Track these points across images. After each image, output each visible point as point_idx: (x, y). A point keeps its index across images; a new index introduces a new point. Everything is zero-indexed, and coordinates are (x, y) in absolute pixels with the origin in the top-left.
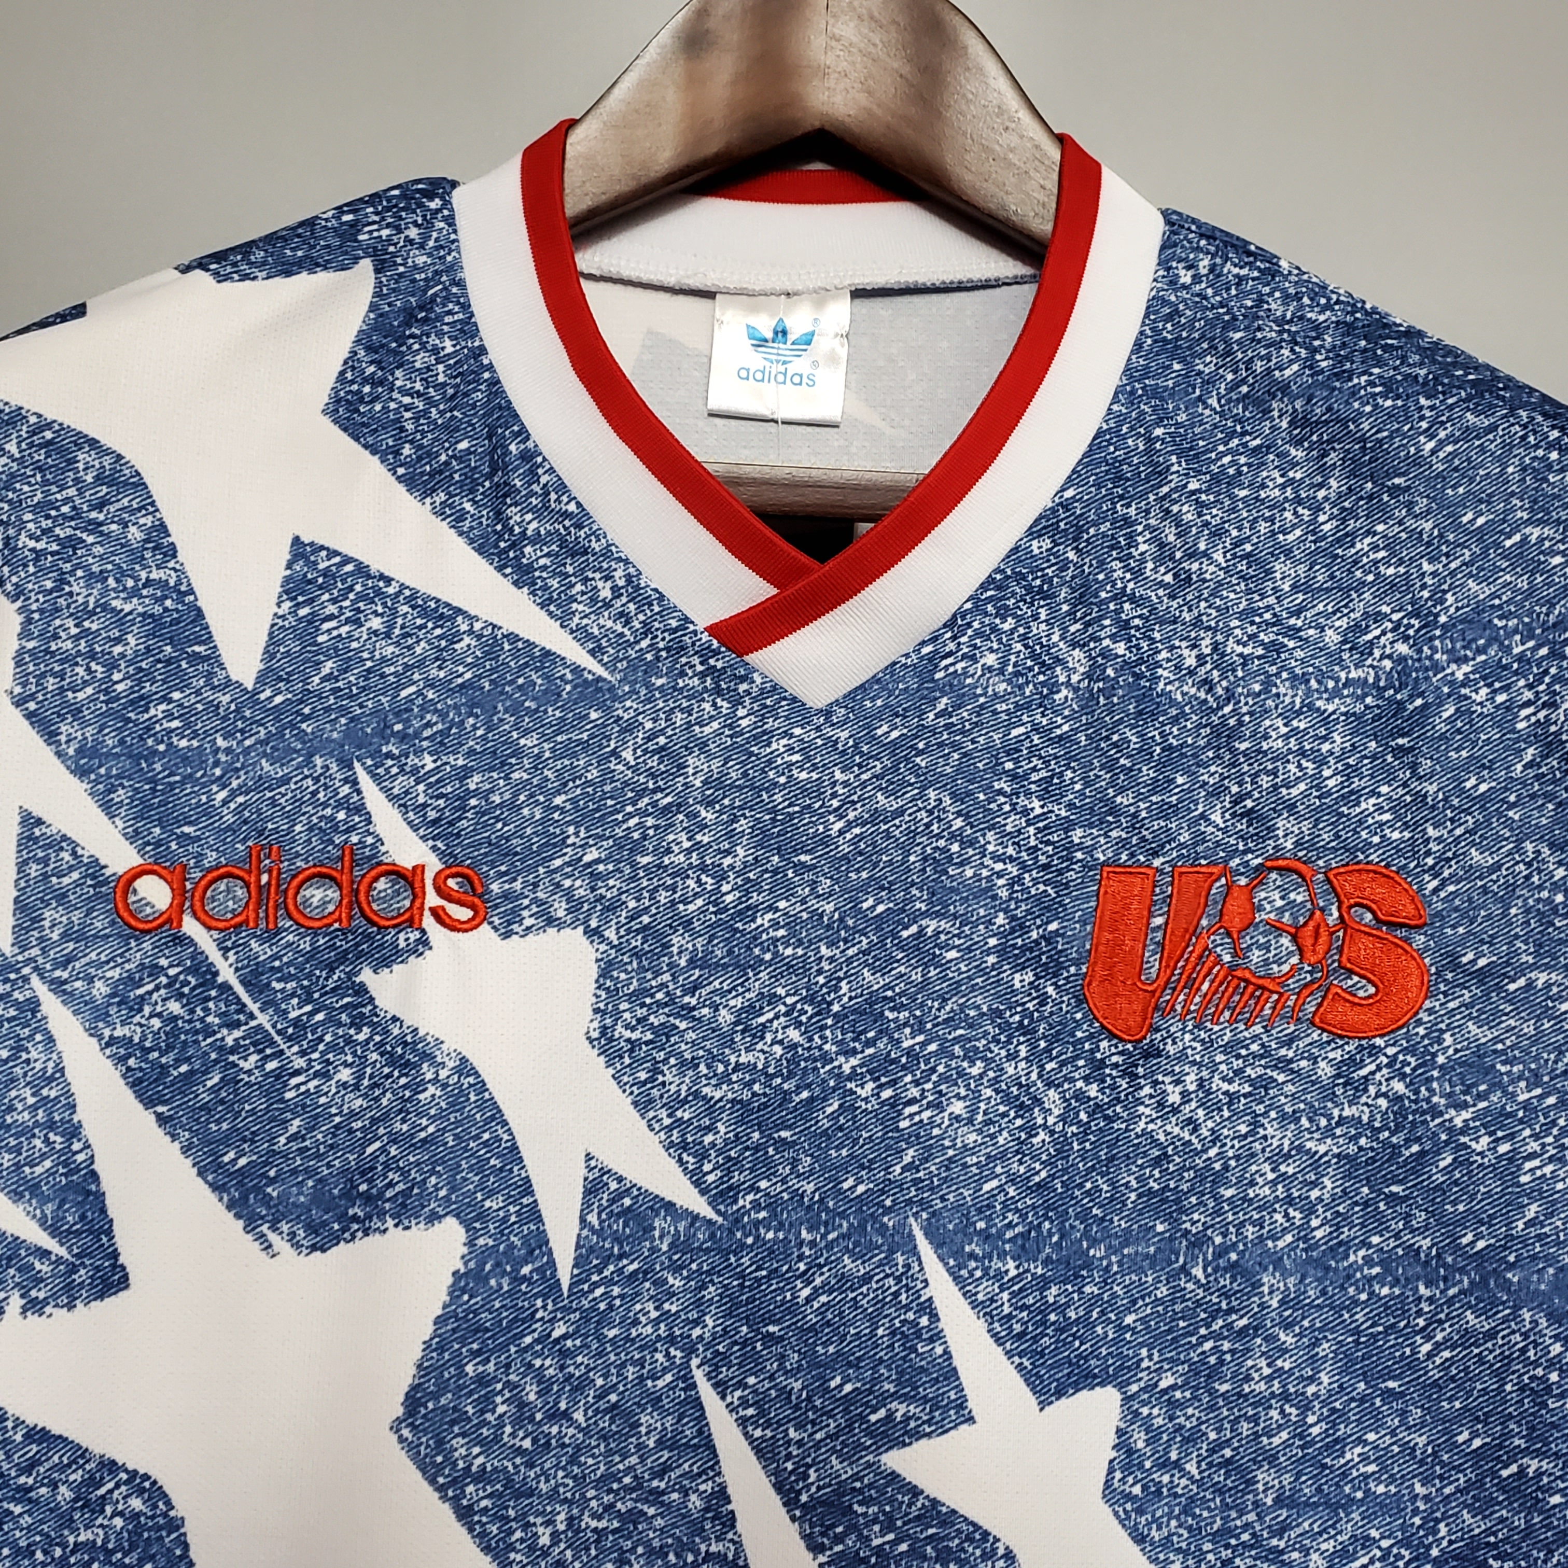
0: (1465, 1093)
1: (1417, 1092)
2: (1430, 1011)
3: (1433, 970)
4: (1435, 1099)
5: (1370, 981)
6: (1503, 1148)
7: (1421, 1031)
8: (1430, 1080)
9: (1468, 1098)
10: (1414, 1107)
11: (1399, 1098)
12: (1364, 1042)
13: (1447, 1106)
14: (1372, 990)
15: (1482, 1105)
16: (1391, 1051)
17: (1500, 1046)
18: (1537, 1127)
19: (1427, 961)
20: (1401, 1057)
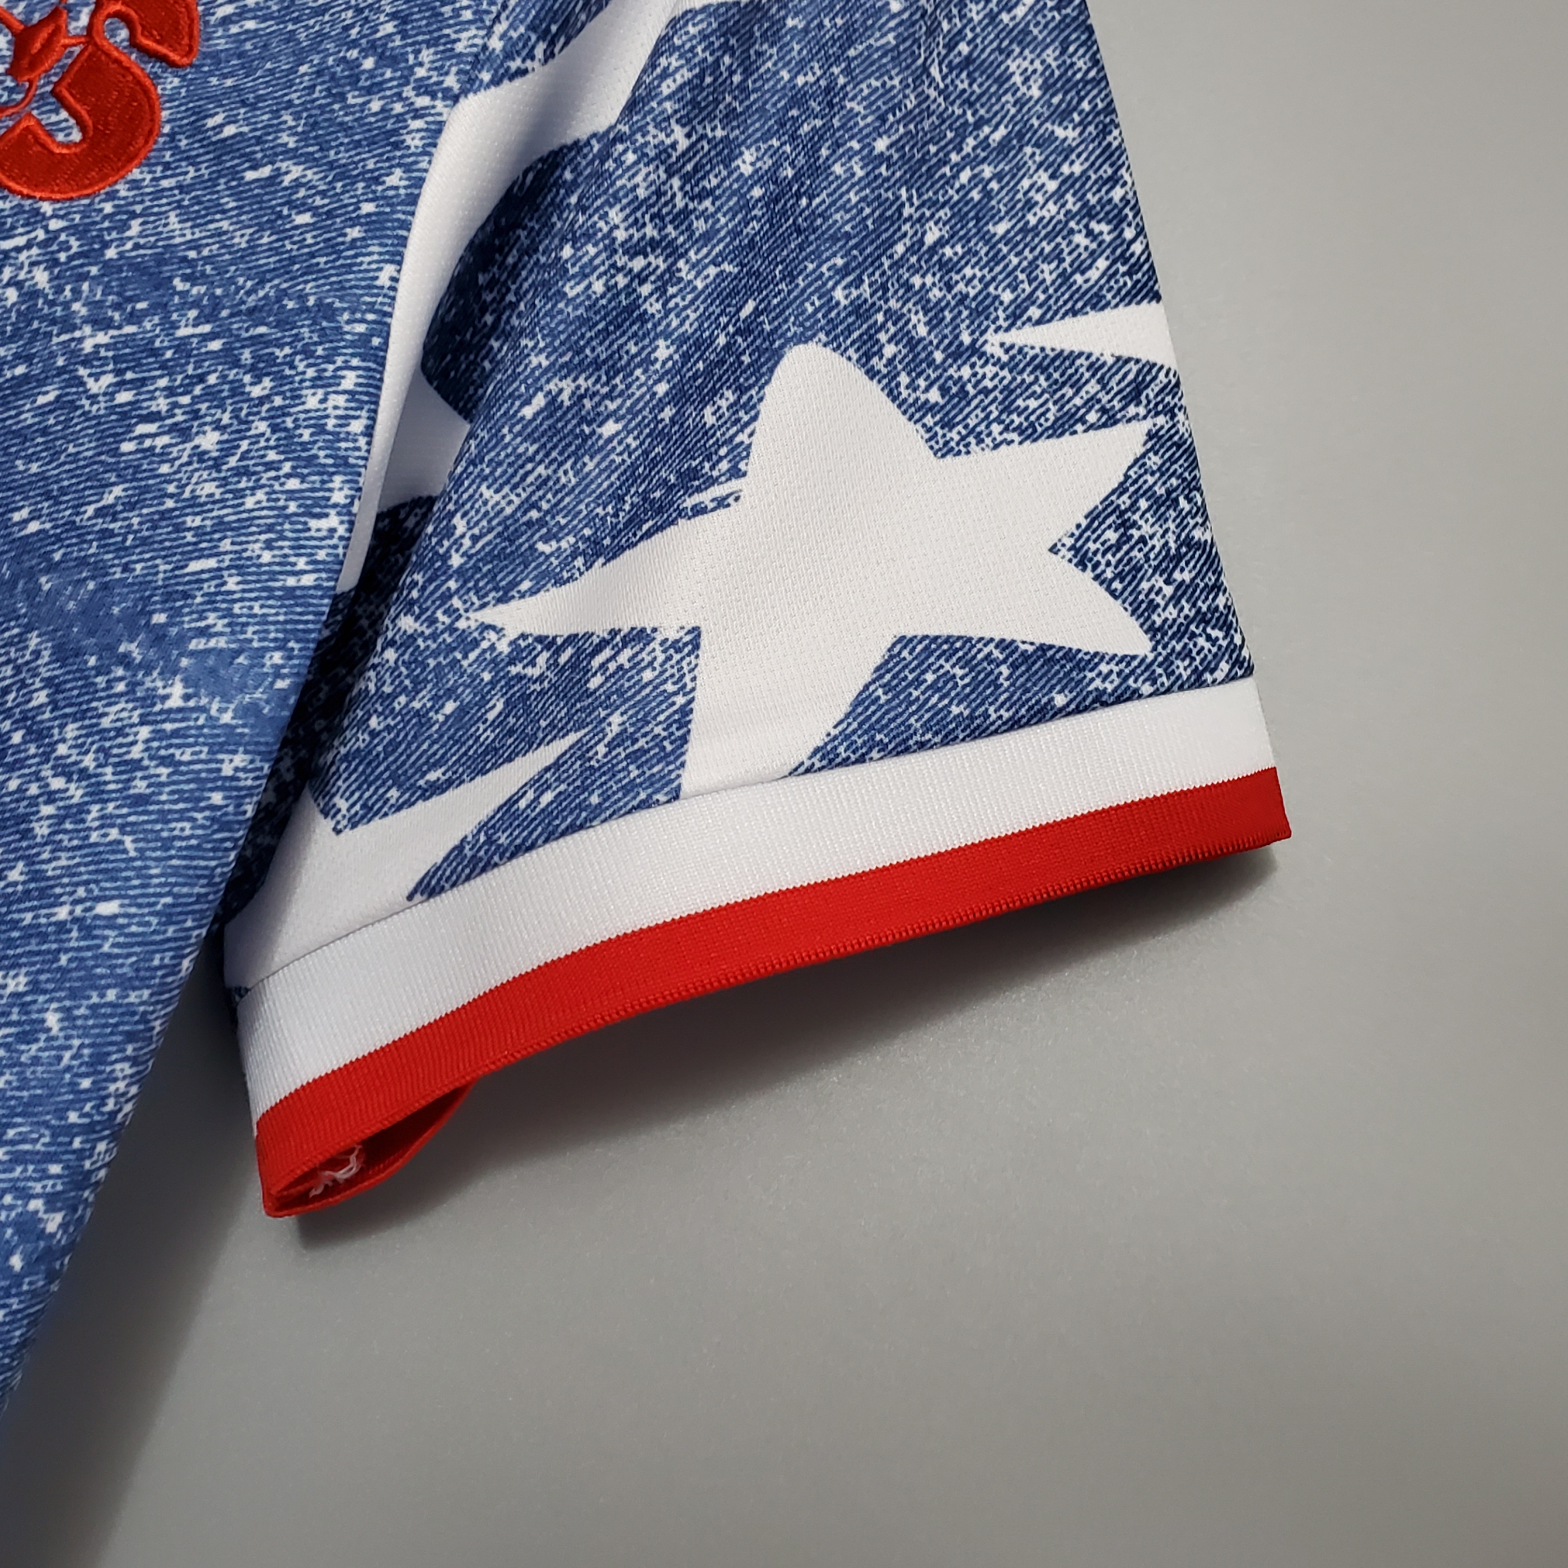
0: (117, 307)
1: (59, 290)
2: (135, 185)
3: (167, 129)
4: (76, 306)
5: (81, 124)
6: (124, 397)
7: (108, 208)
8: (85, 277)
9: (117, 316)
10: (46, 311)
11: (34, 294)
12: (27, 202)
13: (86, 321)
14: (76, 136)
15: (130, 329)
16: (54, 225)
17: (192, 254)
18: (180, 377)
19: (165, 114)
20: (63, 237)
